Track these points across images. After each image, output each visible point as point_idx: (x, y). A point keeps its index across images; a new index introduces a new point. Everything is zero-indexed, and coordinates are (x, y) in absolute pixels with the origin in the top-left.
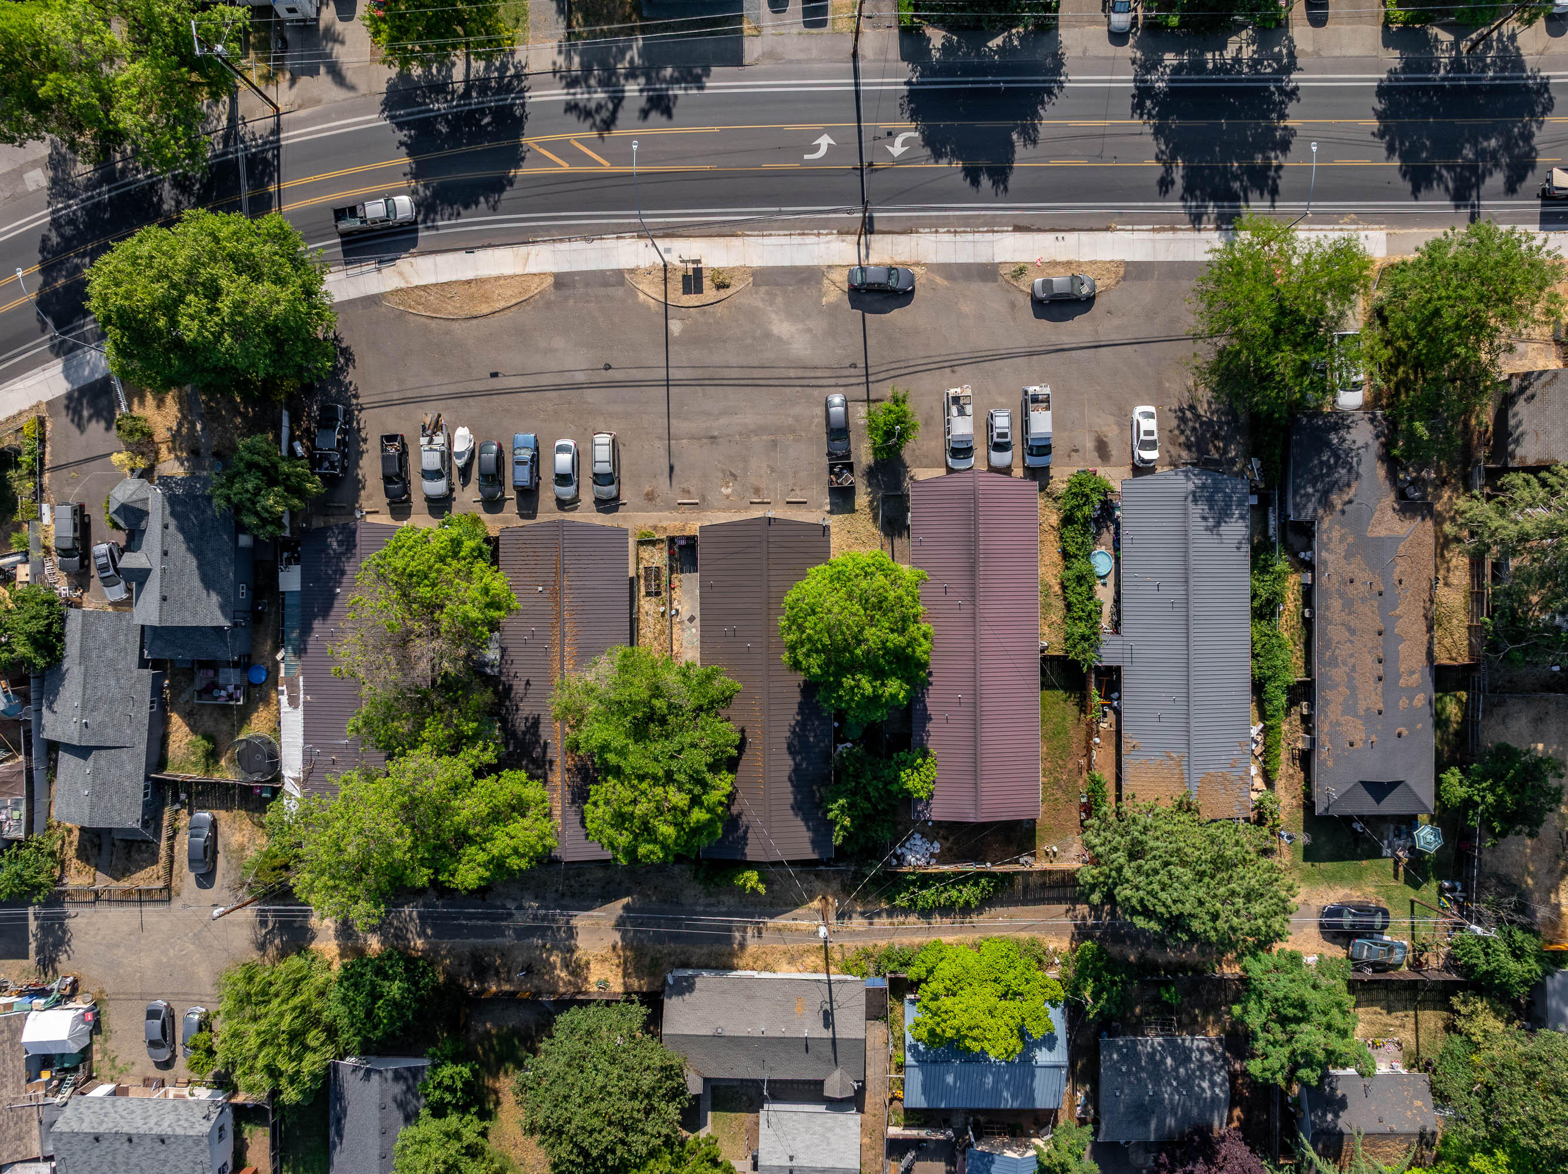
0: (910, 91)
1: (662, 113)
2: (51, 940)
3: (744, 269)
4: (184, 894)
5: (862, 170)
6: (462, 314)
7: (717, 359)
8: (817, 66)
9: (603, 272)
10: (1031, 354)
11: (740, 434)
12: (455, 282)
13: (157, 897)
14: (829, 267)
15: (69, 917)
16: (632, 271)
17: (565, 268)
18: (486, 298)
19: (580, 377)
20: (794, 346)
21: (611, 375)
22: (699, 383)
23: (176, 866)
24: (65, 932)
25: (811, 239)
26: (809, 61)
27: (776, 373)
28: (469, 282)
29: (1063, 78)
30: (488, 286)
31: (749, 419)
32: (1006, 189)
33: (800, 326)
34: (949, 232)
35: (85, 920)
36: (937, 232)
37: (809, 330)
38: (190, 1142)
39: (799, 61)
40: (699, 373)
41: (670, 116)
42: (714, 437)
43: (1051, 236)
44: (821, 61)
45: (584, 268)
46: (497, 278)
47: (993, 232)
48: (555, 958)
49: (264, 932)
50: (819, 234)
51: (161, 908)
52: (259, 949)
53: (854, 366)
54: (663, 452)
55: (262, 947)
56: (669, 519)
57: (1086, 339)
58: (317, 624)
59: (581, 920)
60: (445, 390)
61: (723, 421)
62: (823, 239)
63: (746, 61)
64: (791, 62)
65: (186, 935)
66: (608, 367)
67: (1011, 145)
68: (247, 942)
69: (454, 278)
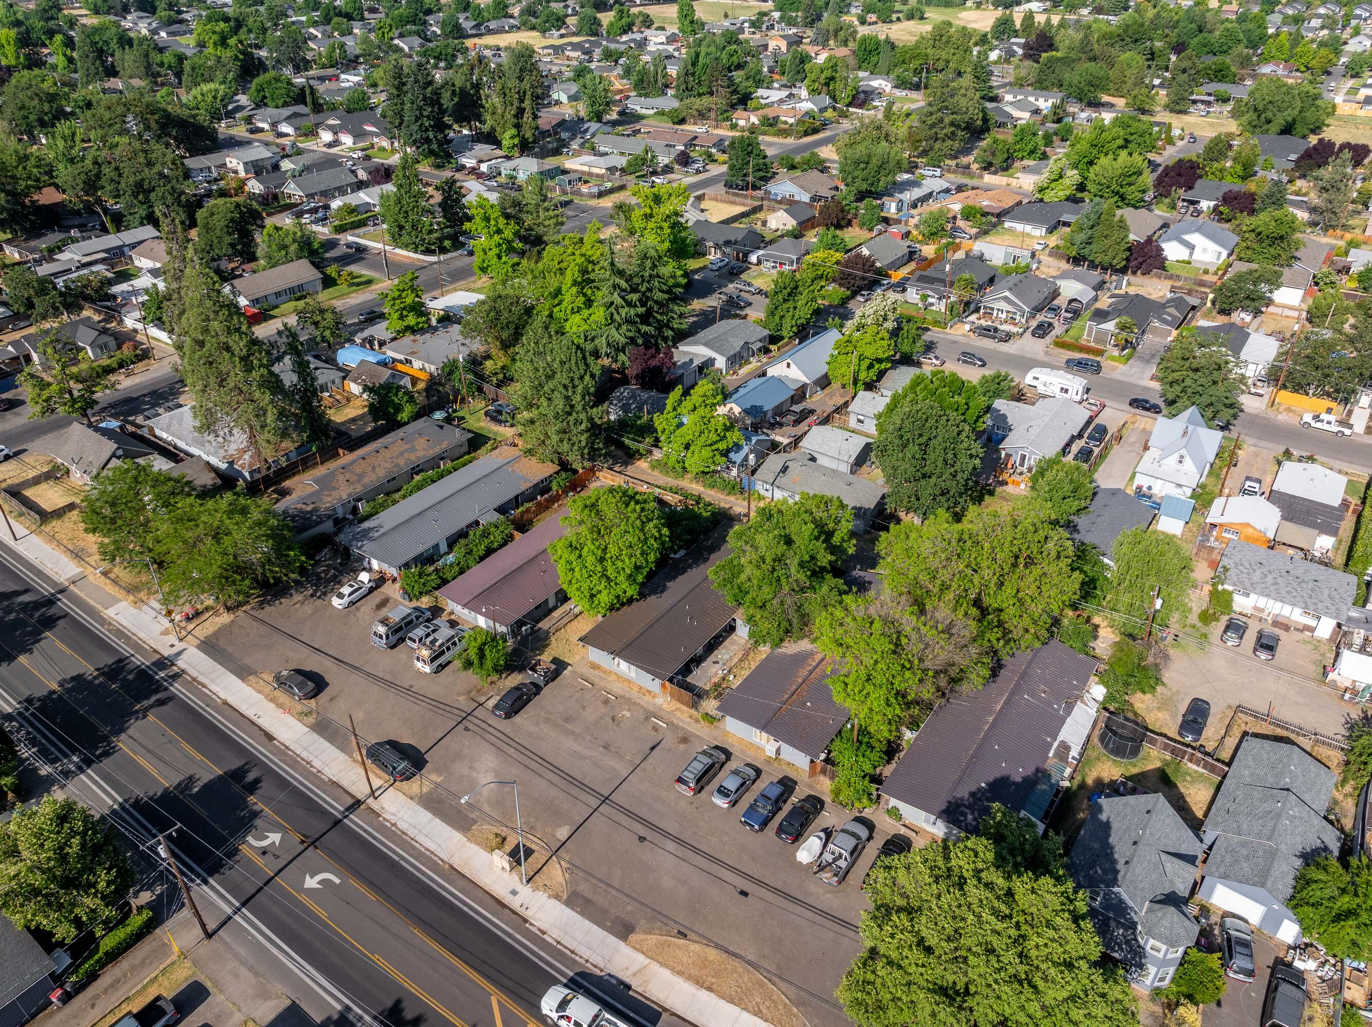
0: (211, 875)
1: (402, 1010)
3: (472, 839)
4: (1223, 704)
5: (313, 843)
6: (738, 965)
7: (553, 792)
8: (243, 952)
9: (582, 914)
10: (357, 668)
11: (584, 739)
12: (722, 997)
14: (412, 798)
16: (557, 897)
17: (612, 939)
18: (704, 963)
19: (671, 846)
20: (491, 765)
21: (643, 831)
22: (582, 786)
25: (402, 825)
26: (243, 963)
27: (521, 758)
28: (710, 989)
29: (115, 807)
30: (694, 972)
31: (570, 744)
32: (246, 764)
33: (475, 774)
34: (312, 766)
36: (319, 771)
37: (471, 768)
39: (250, 969)
40: (575, 792)
41: (398, 1002)
42: (605, 747)
43: (260, 722)
44: (236, 956)
45: (595, 928)
46: (680, 973)
47: (287, 747)
50: (394, 825)
53: (466, 729)
54: (650, 760)
56: (682, 721)
57: (318, 657)
60: (798, 909)
61: (588, 753)
62: (393, 820)
63: (288, 1002)
64: (257, 974)
66: (642, 839)
67: (205, 786)
69: (722, 1003)
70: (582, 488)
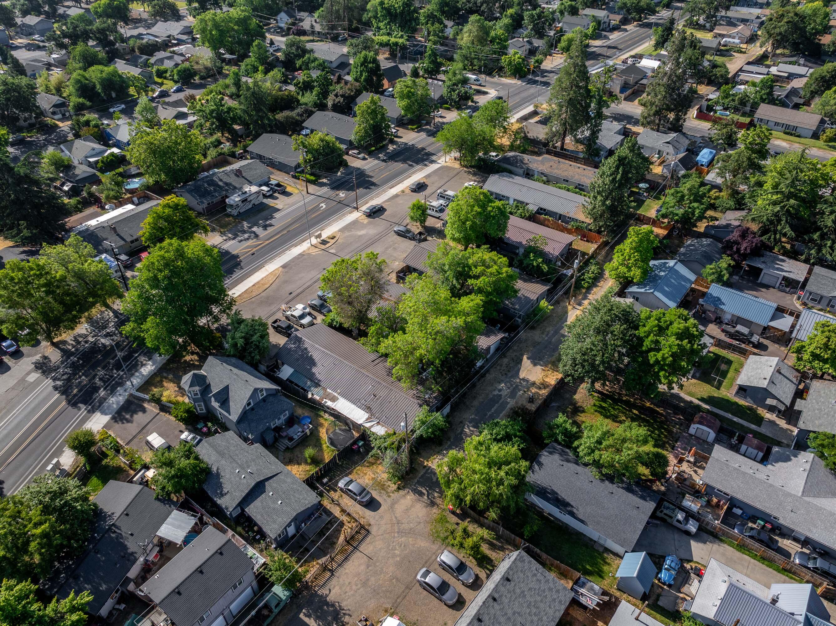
1: (270, 227)
2: (330, 618)
4: (372, 522)
13: (360, 537)
15: (327, 596)
18: (264, 284)
23: (354, 515)
24: (333, 605)
28: (253, 285)
30: (261, 282)
33: (366, 230)
35: (337, 588)
37: (370, 229)
38: (519, 564)
46: (262, 279)
48: (534, 390)
49: (426, 497)
51: (368, 539)
52: (433, 506)
55: (433, 504)
58: (314, 370)
59: (522, 375)
65: (394, 537)
68: (424, 509)
70: (588, 241)
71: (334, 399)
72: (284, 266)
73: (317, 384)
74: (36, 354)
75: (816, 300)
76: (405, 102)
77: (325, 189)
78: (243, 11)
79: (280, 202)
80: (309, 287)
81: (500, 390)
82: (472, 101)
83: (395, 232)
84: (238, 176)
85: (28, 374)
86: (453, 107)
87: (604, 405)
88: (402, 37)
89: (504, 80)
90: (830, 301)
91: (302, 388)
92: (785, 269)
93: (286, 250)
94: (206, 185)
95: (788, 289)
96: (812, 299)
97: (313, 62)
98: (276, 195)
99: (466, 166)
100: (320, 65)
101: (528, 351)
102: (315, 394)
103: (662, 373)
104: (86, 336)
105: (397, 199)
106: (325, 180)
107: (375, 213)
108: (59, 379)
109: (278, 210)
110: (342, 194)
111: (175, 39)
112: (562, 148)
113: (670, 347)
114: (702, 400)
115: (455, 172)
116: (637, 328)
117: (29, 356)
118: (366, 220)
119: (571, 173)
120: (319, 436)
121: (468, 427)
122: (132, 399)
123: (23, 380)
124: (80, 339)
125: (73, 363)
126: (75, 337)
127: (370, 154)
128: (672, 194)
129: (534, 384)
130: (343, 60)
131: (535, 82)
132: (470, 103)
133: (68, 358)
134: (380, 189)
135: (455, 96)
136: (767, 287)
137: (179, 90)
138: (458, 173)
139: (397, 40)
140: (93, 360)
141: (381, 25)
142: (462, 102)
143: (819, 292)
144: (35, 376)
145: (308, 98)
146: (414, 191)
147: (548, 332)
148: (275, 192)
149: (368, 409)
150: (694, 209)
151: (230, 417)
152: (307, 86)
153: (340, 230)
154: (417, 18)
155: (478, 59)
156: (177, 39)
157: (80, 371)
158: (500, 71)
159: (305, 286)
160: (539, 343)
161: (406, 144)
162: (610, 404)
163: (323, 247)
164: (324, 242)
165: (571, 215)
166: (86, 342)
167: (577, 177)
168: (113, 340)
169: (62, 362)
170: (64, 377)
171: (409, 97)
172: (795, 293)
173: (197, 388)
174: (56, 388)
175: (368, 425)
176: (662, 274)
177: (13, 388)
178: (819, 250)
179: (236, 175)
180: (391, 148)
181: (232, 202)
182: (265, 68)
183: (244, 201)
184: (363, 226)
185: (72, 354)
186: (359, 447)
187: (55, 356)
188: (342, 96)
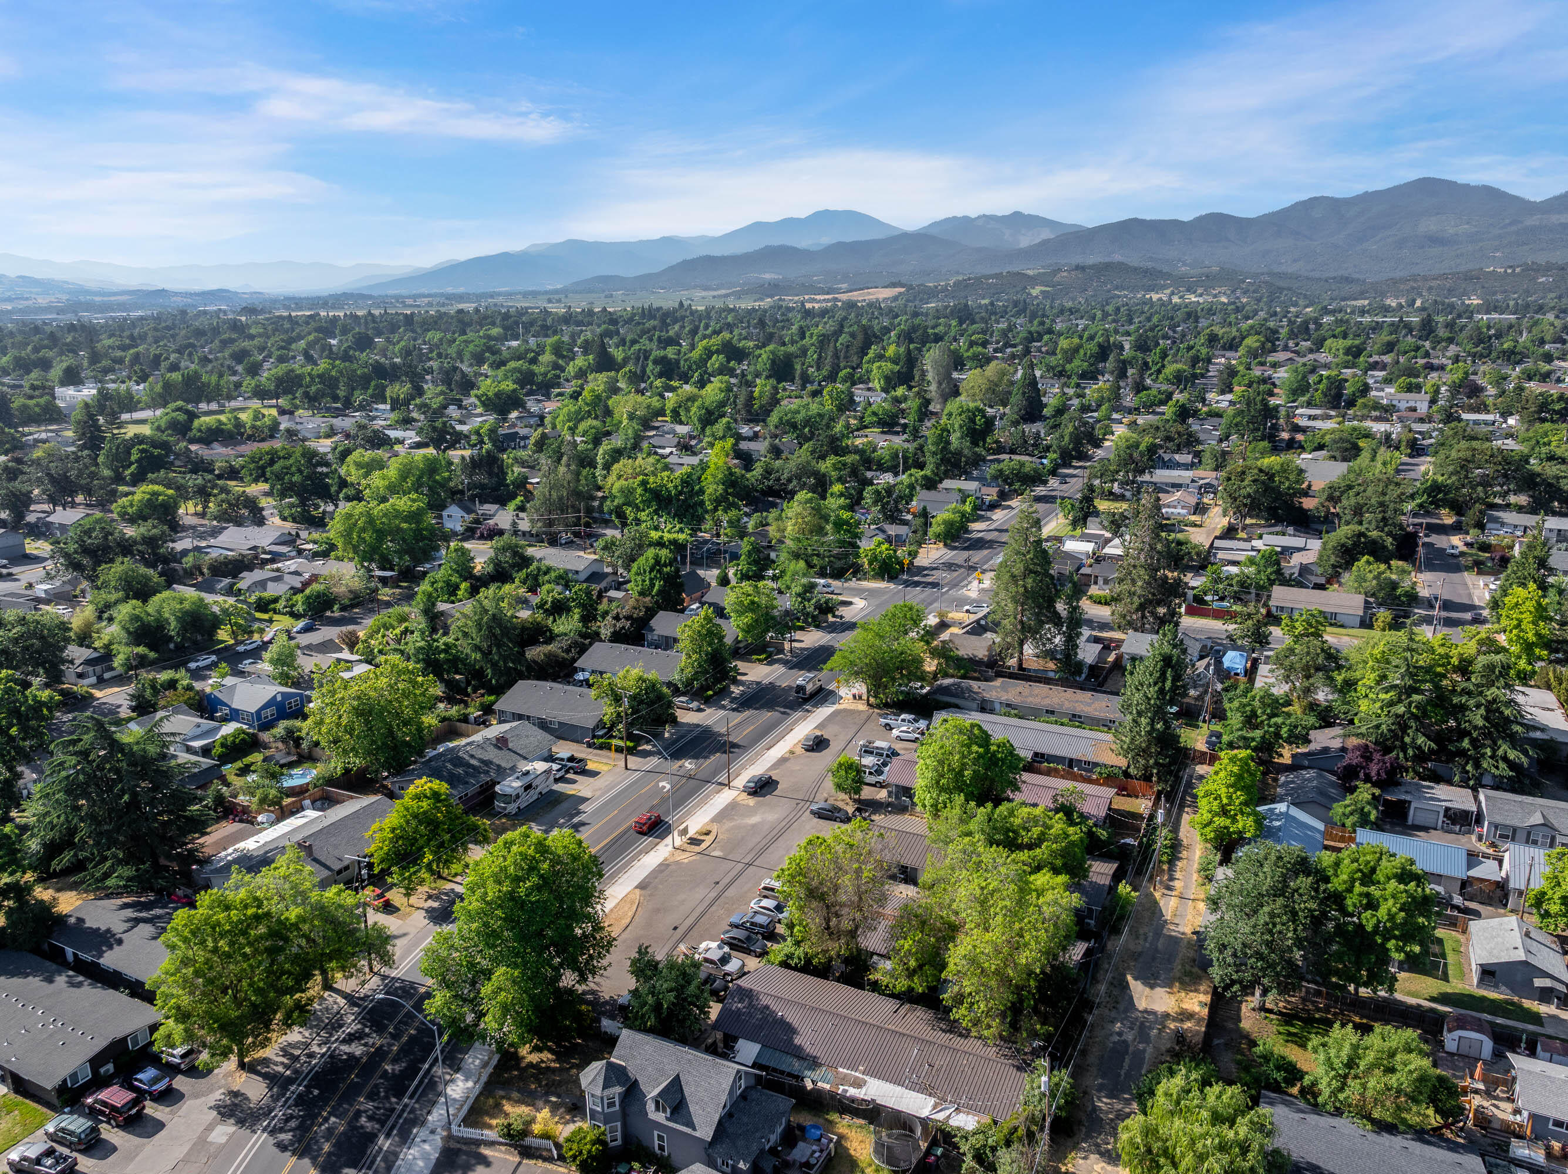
1: (585, 825)
48: (1172, 1025)
58: (797, 1041)
59: (1140, 1005)
66: (717, 883)
70: (1129, 795)
71: (858, 1084)
72: (642, 886)
73: (814, 1063)
74: (211, 1091)
75: (1507, 837)
76: (747, 619)
77: (654, 761)
78: (414, 501)
79: (582, 787)
80: (703, 914)
81: (1120, 1034)
82: (834, 616)
83: (813, 812)
84: (500, 748)
85: (210, 1128)
86: (809, 625)
87: (1293, 1030)
88: (681, 530)
89: (865, 584)
90: (1529, 833)
91: (790, 1075)
92: (1442, 797)
93: (633, 859)
94: (449, 766)
95: (1457, 828)
96: (1501, 836)
97: (545, 574)
98: (570, 776)
99: (878, 707)
100: (560, 577)
101: (1128, 968)
102: (816, 1081)
103: (1391, 944)
104: (307, 1045)
105: (788, 764)
106: (648, 747)
107: (762, 787)
108: (282, 1130)
109: (585, 800)
110: (688, 765)
111: (265, 553)
112: (1020, 667)
113: (1393, 896)
114: (1432, 999)
115: (864, 716)
116: (1327, 880)
117: (196, 1096)
118: (752, 801)
119: (1056, 700)
120: (851, 1156)
121: (1099, 1099)
122: (453, 1145)
123: (202, 1142)
124: (297, 1052)
125: (300, 1096)
126: (282, 1049)
127: (707, 701)
128: (1238, 709)
129: (1167, 1016)
130: (595, 568)
131: (917, 584)
132: (831, 619)
133: (284, 1088)
134: (751, 753)
135: (810, 608)
136: (1425, 829)
137: (307, 629)
138: (869, 717)
139: (675, 536)
140: (342, 1086)
141: (643, 515)
142: (822, 617)
143: (1508, 822)
144: (224, 1132)
145: (567, 625)
146: (810, 749)
147: (1145, 934)
148: (567, 772)
149: (927, 1089)
150: (1278, 727)
151: (697, 1134)
152: (559, 608)
153: (713, 820)
154: (702, 503)
155: (818, 555)
156: (270, 553)
157: (322, 1109)
158: (857, 571)
159: (696, 914)
160: (1140, 954)
161: (758, 683)
162: (1302, 1028)
163: (697, 849)
164: (694, 842)
165: (1091, 757)
166: (311, 1055)
167: (1067, 705)
168: (365, 1045)
169: (275, 1099)
170: (293, 1124)
171: (752, 611)
172: (1470, 832)
173: (618, 1090)
174: (282, 1147)
175: (941, 1116)
176: (1278, 823)
177: (185, 1160)
178: (1477, 765)
179: (496, 746)
180: (736, 690)
181: (508, 791)
182: (472, 585)
183: (528, 787)
184: (751, 811)
185: (290, 1081)
186: (938, 1158)
187: (256, 1090)
188: (627, 618)
